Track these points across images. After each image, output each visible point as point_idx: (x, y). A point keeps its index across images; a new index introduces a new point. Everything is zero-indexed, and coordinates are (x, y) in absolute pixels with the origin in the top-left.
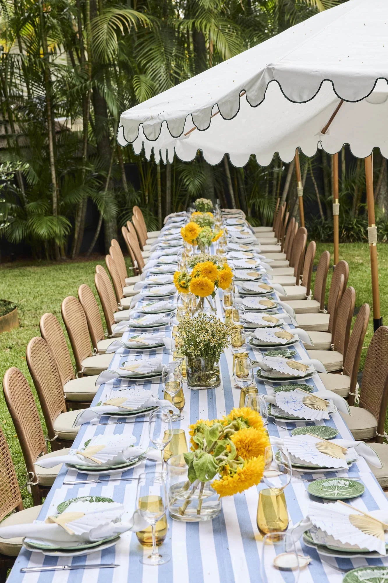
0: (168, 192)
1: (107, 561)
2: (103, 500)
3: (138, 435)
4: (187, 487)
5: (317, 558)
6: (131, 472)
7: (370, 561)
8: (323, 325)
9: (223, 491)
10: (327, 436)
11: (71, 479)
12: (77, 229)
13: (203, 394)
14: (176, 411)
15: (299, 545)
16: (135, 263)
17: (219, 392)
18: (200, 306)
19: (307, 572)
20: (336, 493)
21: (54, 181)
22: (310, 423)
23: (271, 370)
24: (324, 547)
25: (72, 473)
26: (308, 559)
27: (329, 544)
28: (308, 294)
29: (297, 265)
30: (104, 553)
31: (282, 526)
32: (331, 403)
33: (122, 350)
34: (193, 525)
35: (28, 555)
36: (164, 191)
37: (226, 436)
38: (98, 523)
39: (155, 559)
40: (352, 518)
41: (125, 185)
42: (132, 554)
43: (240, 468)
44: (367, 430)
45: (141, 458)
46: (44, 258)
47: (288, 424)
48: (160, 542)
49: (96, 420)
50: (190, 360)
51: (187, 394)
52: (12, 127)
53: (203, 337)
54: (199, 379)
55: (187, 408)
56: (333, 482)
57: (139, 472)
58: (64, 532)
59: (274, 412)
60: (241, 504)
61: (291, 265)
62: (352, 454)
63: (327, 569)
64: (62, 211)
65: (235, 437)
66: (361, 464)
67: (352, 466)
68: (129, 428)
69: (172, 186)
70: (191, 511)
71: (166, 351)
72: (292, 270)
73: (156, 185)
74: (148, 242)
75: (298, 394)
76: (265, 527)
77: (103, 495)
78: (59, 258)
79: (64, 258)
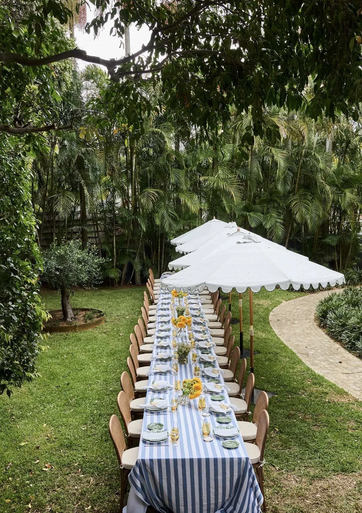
0: (163, 260)
1: (165, 413)
2: (161, 399)
3: (166, 379)
4: (182, 396)
5: (211, 414)
6: (166, 391)
7: (223, 415)
8: (222, 335)
9: (191, 398)
10: (217, 382)
11: (151, 393)
12: (123, 274)
13: (183, 366)
14: (176, 372)
15: (208, 411)
16: (151, 297)
17: (188, 365)
18: (181, 331)
19: (209, 417)
20: (218, 399)
21: (115, 254)
22: (213, 378)
23: (202, 359)
24: (213, 412)
25: (151, 391)
26: (210, 414)
27: (214, 411)
28: (218, 319)
29: (215, 304)
30: (164, 411)
31: (204, 406)
32: (219, 372)
33: (155, 347)
34: (183, 406)
35: (146, 411)
36: (161, 259)
37: (192, 385)
38: (163, 405)
39: (176, 413)
40: (220, 405)
41: (145, 256)
42: (170, 412)
43: (195, 393)
44: (231, 378)
45: (169, 387)
46: (109, 286)
47: (207, 378)
48: (177, 409)
49: (153, 374)
50: (179, 355)
51: (178, 365)
52: (97, 228)
53: (184, 350)
54: (182, 361)
55: (179, 371)
56: (217, 396)
57: (168, 392)
58: (155, 406)
59: (204, 374)
60: (195, 401)
61: (213, 303)
62: (223, 388)
63: (213, 416)
64: (117, 267)
65: (194, 385)
66: (225, 391)
67: (223, 391)
68: (163, 377)
69: (164, 257)
70: (183, 402)
71: (170, 348)
72: (212, 306)
73: (158, 256)
74: (155, 285)
75: (210, 368)
76: (200, 407)
77: (160, 397)
78: (115, 286)
79: (117, 286)
